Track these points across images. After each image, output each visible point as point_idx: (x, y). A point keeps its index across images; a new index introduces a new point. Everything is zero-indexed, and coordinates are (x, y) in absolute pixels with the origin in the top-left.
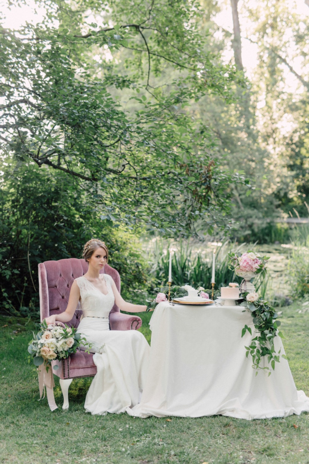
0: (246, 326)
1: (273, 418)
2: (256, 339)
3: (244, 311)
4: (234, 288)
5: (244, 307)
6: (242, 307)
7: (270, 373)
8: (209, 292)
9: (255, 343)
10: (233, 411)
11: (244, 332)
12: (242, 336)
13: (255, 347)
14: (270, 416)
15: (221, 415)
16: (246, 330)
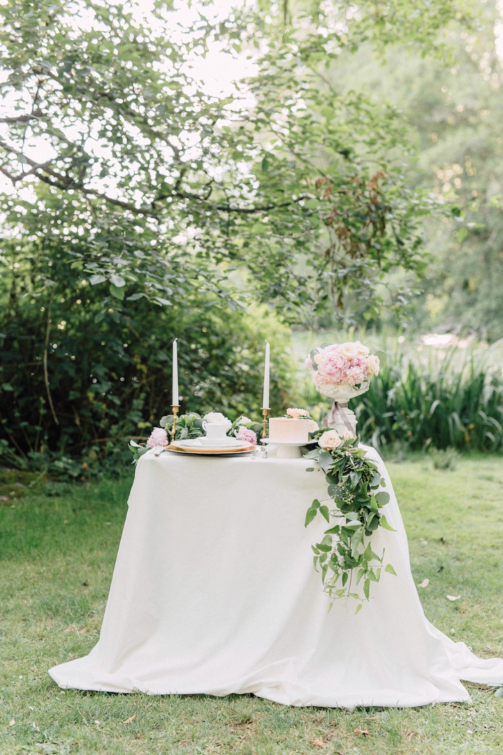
0: (316, 503)
1: (359, 709)
2: (335, 530)
3: (310, 470)
4: (296, 419)
5: (312, 462)
6: (309, 461)
7: (360, 607)
8: (257, 428)
9: (331, 540)
10: (277, 687)
11: (311, 514)
12: (306, 525)
13: (328, 549)
14: (350, 703)
15: (252, 695)
16: (315, 510)
